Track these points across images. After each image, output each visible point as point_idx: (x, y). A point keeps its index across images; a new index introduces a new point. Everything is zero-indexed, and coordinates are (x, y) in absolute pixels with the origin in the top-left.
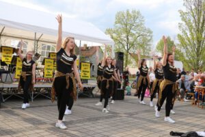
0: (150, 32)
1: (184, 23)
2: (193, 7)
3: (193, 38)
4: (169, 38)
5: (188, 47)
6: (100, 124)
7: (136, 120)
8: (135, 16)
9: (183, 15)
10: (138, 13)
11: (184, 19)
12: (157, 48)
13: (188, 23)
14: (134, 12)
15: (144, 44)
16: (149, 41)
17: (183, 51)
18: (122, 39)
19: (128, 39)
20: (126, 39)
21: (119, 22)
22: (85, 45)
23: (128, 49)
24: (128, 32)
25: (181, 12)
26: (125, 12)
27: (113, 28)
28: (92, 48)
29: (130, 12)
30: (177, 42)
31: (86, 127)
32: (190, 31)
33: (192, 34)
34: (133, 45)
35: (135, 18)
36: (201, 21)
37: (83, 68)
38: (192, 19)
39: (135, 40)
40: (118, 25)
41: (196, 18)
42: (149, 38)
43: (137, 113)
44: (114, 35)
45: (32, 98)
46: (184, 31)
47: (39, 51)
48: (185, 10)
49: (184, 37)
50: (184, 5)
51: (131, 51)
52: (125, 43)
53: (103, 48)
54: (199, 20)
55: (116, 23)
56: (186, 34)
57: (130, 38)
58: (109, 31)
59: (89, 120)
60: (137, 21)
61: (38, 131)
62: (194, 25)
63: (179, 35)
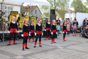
6: (50, 54)
7: (70, 51)
18: (51, 1)
19: (55, 1)
22: (28, 5)
23: (55, 7)
31: (42, 56)
34: (58, 4)
39: (59, 1)
43: (68, 46)
45: (3, 40)
52: (53, 3)
53: (39, 7)
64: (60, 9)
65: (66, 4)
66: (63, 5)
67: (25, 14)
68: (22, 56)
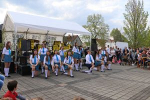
0: (108, 26)
1: (126, 20)
2: (131, 12)
5: (130, 34)
9: (125, 16)
10: (100, 16)
11: (126, 18)
12: (111, 35)
14: (98, 15)
17: (126, 36)
20: (94, 31)
21: (90, 21)
22: (69, 35)
23: (96, 37)
24: (95, 27)
25: (124, 14)
26: (93, 15)
27: (86, 25)
28: (74, 36)
29: (96, 15)
31: (85, 84)
32: (131, 25)
33: (131, 27)
34: (98, 34)
35: (99, 18)
36: (136, 19)
38: (131, 18)
39: (100, 31)
40: (89, 23)
41: (133, 17)
42: (107, 30)
46: (127, 25)
49: (127, 28)
50: (126, 10)
52: (94, 33)
53: (80, 37)
54: (135, 19)
56: (128, 27)
57: (96, 30)
58: (84, 27)
59: (85, 80)
60: (100, 20)
61: (60, 88)
63: (124, 28)
64: (100, 38)
65: (106, 33)
66: (103, 34)
67: (67, 44)
68: (66, 83)
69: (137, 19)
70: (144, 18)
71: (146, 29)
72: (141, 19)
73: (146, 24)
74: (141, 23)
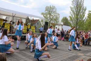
0: (59, 14)
1: (72, 12)
3: (75, 18)
4: (66, 17)
5: (73, 21)
8: (53, 8)
10: (54, 7)
11: (72, 10)
13: (73, 12)
14: (53, 6)
15: (56, 19)
16: (58, 18)
17: (71, 22)
18: (48, 17)
19: (50, 17)
20: (49, 17)
21: (47, 10)
22: (33, 19)
24: (50, 14)
25: (71, 7)
26: (49, 6)
28: (36, 20)
29: (51, 6)
30: (69, 19)
33: (75, 16)
34: (52, 19)
35: (53, 9)
37: (32, 28)
38: (75, 10)
39: (53, 17)
40: (46, 11)
42: (58, 17)
44: (45, 15)
46: (72, 15)
47: (14, 21)
48: (72, 7)
50: (72, 4)
51: (51, 22)
52: (49, 19)
53: (40, 21)
54: (77, 11)
55: (45, 10)
56: (72, 16)
57: (51, 17)
58: (42, 14)
60: (54, 10)
62: (75, 12)
63: (70, 16)
64: (53, 22)
67: (28, 24)
69: (79, 11)
70: (83, 11)
71: (84, 19)
72: (81, 11)
73: (84, 15)
74: (82, 14)
